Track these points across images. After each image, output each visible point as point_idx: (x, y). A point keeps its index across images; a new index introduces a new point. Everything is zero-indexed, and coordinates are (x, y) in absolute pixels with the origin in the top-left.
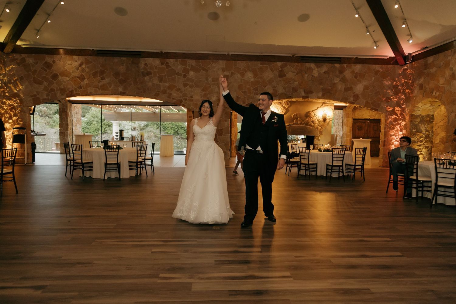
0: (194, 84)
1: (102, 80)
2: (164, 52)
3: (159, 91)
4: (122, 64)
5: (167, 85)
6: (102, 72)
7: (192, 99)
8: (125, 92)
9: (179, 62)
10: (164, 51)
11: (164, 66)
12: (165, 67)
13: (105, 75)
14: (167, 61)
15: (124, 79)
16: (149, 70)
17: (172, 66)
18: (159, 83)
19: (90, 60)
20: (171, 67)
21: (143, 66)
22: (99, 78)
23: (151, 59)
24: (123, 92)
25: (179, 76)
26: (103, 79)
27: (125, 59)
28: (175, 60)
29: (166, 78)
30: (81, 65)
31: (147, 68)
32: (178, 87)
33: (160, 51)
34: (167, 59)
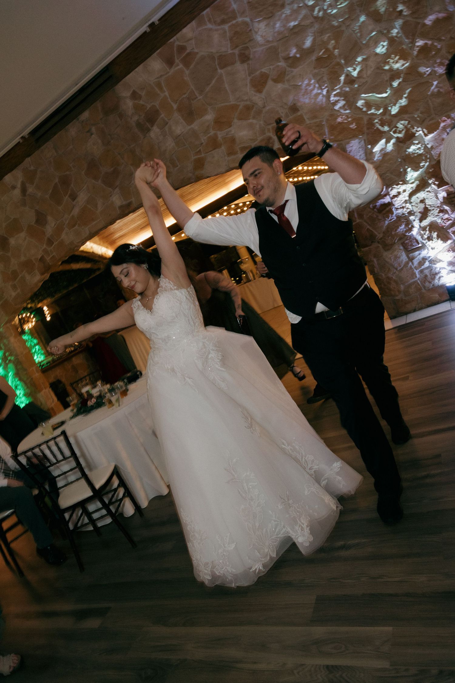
0: (282, 64)
1: (74, 199)
2: (157, 23)
3: (200, 151)
4: (88, 131)
5: (209, 117)
6: (65, 181)
7: (299, 113)
8: (128, 201)
9: (210, 21)
10: (155, 19)
11: (178, 65)
12: (181, 66)
13: (72, 185)
14: (177, 43)
15: (112, 169)
16: (149, 107)
17: (196, 51)
18: (189, 127)
19: (32, 168)
20: (197, 53)
21: (130, 103)
22: (66, 198)
23: (140, 68)
24: (124, 203)
25: (229, 68)
26: (74, 197)
27: (86, 115)
28: (194, 23)
29: (199, 98)
30: (24, 190)
31: (141, 102)
32: (242, 104)
33: (145, 28)
34: (175, 38)
